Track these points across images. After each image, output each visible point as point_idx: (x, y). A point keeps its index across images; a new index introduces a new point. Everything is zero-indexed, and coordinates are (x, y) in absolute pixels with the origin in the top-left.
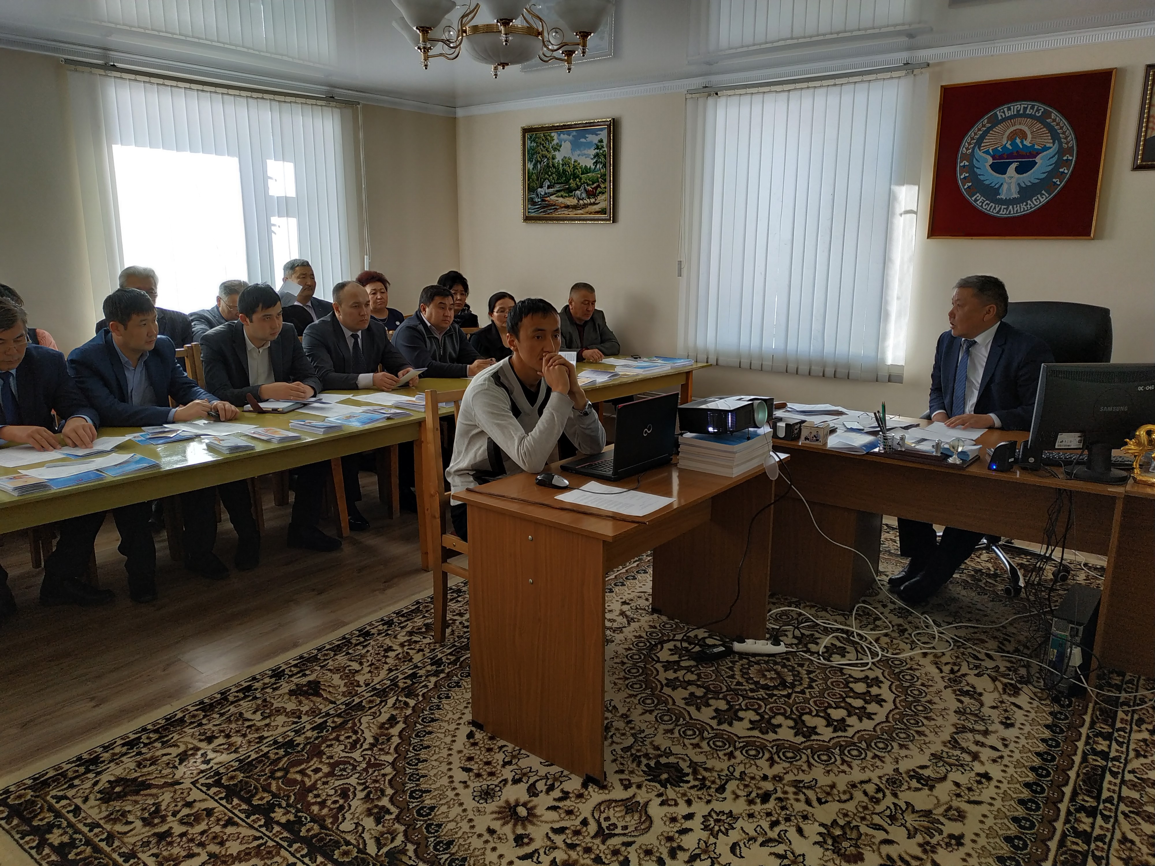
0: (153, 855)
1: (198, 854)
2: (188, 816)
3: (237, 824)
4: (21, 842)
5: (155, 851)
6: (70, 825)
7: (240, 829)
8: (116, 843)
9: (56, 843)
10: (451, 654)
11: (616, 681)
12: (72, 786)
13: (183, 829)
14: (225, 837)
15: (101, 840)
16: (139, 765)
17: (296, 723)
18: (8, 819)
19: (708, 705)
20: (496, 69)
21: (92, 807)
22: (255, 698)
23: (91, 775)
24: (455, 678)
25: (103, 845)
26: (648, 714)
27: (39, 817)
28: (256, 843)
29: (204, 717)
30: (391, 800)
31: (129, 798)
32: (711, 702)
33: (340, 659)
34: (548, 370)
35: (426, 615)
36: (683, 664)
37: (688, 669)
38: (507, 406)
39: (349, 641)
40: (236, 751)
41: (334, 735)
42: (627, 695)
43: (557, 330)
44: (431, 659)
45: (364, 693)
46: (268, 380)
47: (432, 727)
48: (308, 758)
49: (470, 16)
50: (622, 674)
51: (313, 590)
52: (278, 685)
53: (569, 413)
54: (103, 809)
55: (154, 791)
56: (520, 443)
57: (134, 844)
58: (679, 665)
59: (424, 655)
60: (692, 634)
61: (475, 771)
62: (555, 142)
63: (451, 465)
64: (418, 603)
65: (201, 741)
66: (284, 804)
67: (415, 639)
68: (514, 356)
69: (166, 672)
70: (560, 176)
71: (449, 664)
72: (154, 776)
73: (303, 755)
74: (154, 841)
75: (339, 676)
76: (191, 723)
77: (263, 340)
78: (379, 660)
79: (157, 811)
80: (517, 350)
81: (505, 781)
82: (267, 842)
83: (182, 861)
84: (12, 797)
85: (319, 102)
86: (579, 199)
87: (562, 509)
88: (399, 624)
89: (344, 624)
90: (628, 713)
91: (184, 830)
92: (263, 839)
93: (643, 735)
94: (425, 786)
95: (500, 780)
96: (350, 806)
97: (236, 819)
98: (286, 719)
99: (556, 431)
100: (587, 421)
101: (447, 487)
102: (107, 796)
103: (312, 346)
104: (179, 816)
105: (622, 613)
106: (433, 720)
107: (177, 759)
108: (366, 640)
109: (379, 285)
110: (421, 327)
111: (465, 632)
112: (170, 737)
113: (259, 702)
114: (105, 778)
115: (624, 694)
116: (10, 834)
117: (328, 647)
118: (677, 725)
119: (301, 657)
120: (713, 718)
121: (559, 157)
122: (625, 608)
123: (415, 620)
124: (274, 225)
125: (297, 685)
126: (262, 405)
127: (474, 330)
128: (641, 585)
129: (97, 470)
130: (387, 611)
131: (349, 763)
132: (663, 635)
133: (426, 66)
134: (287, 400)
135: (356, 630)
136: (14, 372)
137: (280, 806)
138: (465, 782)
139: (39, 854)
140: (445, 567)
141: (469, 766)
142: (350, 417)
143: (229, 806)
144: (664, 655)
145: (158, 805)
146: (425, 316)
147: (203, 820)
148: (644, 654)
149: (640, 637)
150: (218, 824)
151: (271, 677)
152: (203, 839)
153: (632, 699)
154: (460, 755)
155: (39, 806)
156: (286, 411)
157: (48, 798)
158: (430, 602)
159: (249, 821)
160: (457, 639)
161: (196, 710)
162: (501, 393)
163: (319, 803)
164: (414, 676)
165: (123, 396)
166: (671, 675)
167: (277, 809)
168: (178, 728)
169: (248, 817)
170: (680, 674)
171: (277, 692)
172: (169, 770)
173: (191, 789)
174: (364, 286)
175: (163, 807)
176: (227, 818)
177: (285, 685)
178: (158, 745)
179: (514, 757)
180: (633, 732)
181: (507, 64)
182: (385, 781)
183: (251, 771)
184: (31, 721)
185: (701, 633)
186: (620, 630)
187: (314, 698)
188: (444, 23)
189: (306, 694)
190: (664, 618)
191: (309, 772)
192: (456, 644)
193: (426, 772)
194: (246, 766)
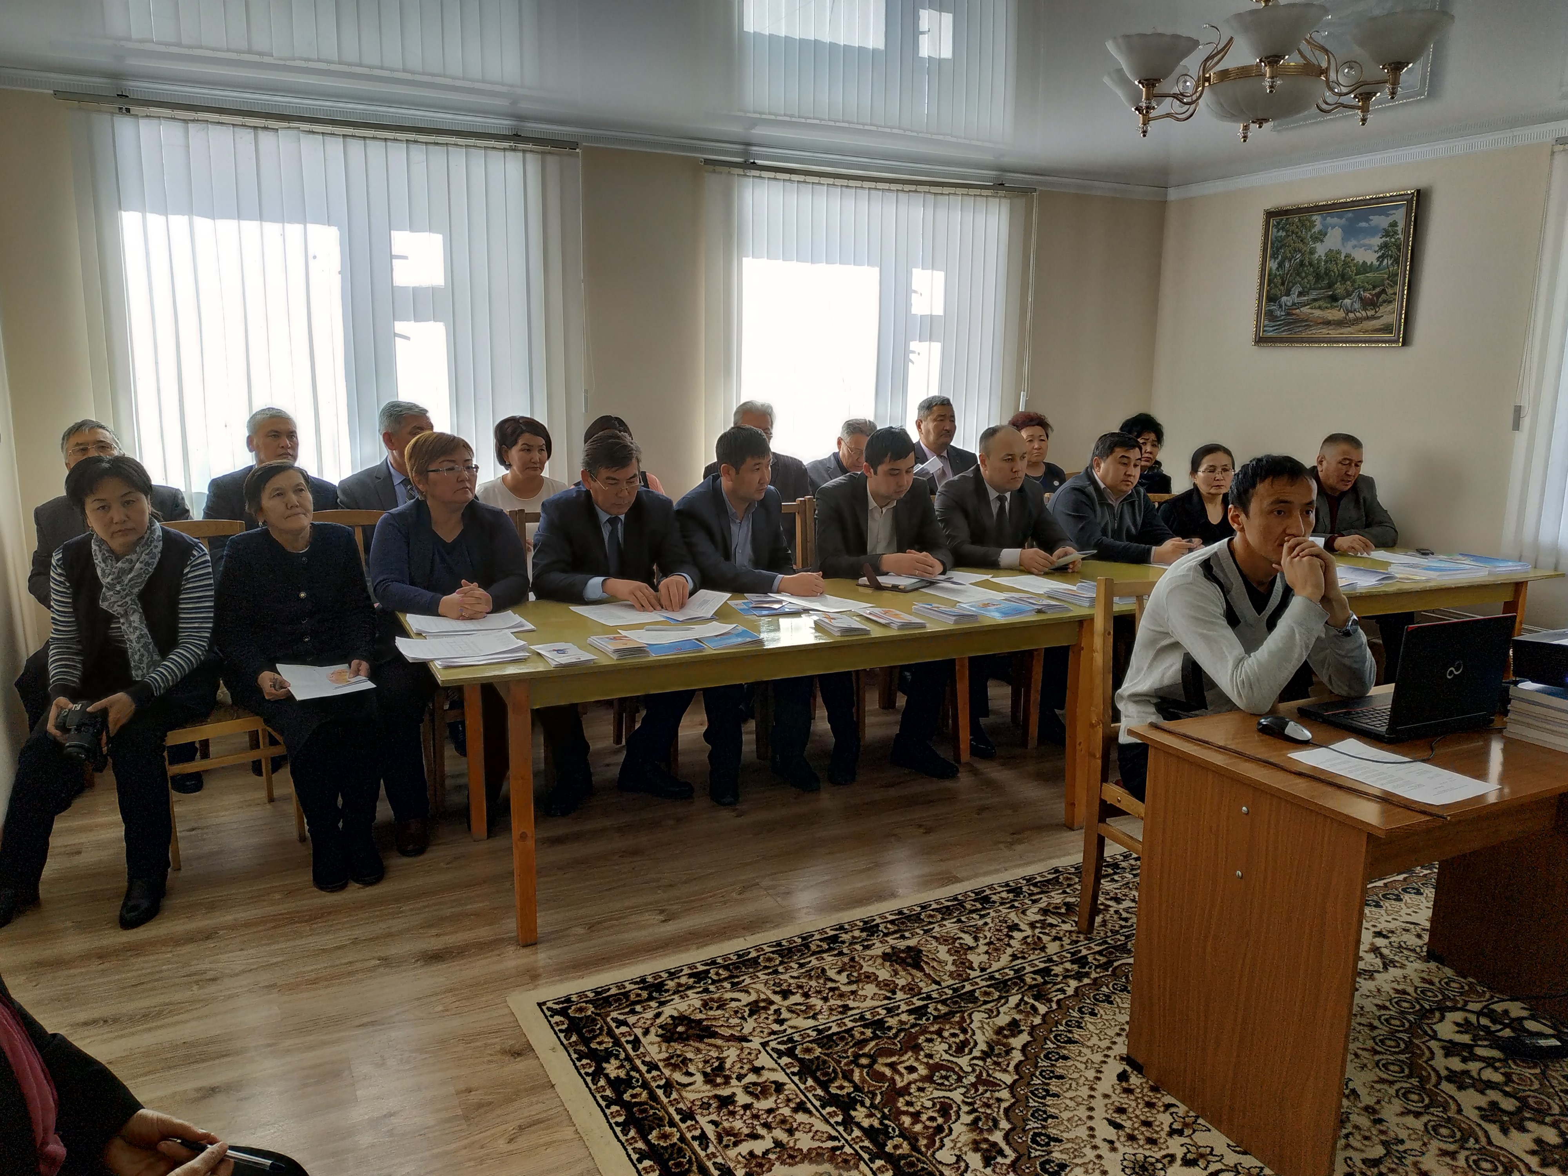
0: (712, 1122)
1: (763, 1137)
2: (755, 1084)
3: (809, 1112)
4: (578, 1064)
5: (714, 1117)
6: (628, 1058)
7: (812, 1120)
8: (674, 1095)
9: (612, 1075)
10: (1100, 953)
11: (1360, 1052)
12: (633, 1012)
13: (748, 1099)
14: (795, 1125)
15: (658, 1087)
16: (705, 1004)
17: (889, 998)
18: (568, 1032)
19: (1523, 1129)
20: (1246, 128)
21: (652, 1043)
22: (841, 954)
23: (653, 1004)
24: (1104, 989)
25: (660, 1092)
26: (1411, 1117)
27: (598, 1040)
28: (830, 1144)
29: (781, 963)
30: (1006, 1137)
31: (692, 1043)
32: (1530, 1125)
33: (949, 925)
34: (1291, 562)
35: (1068, 890)
36: (1479, 1051)
37: (1490, 1062)
38: (1219, 609)
39: (961, 904)
40: (814, 1017)
41: (936, 1027)
42: (1376, 1079)
43: (1311, 503)
44: (1073, 954)
45: (978, 980)
46: (889, 549)
47: (1069, 1050)
48: (901, 1049)
49: (1216, 59)
50: (1370, 1043)
51: (920, 826)
52: (870, 943)
53: (1319, 630)
54: (664, 1049)
55: (719, 1042)
56: (1236, 667)
57: (693, 1102)
58: (1471, 1053)
59: (1062, 946)
60: (1499, 1007)
61: (1127, 1130)
62: (1316, 229)
63: (1124, 686)
64: (1056, 871)
65: (775, 992)
66: (868, 1102)
67: (1050, 920)
68: (1237, 539)
69: (743, 896)
70: (1318, 277)
71: (1097, 967)
72: (721, 1023)
73: (894, 1044)
74: (714, 1105)
75: (946, 948)
76: (766, 968)
77: (886, 497)
78: (998, 939)
79: (721, 1067)
80: (1242, 530)
81: (1172, 1158)
82: (843, 1146)
83: (744, 1140)
84: (573, 1008)
85: (985, 192)
86: (1348, 312)
87: (1300, 774)
88: (1030, 895)
89: (957, 880)
90: (1377, 1107)
91: (749, 1102)
92: (839, 1141)
93: (1401, 1148)
94: (1054, 1131)
95: (1163, 1153)
96: (951, 1130)
97: (809, 1105)
98: (876, 990)
99: (1296, 656)
100: (1348, 644)
101: (1116, 716)
102: (669, 1035)
103: (947, 508)
104: (745, 1081)
105: (1375, 950)
106: (1070, 1041)
107: (747, 1009)
108: (984, 908)
109: (1038, 430)
110: (1091, 489)
111: (1122, 927)
112: (742, 978)
113: (846, 959)
114: (668, 1011)
115: (1370, 1076)
116: (568, 1051)
117: (934, 906)
118: (1462, 1147)
119: (900, 912)
120: (1533, 1153)
121: (1321, 250)
122: (1380, 942)
123: (1052, 894)
124: (913, 352)
125: (893, 948)
126: (881, 579)
127: (1166, 497)
128: (1409, 911)
129: (696, 639)
130: (1015, 874)
131: (954, 1071)
132: (1446, 998)
133: (1145, 133)
134: (911, 575)
135: (972, 891)
136: (622, 517)
137: (863, 1104)
138: (1111, 1142)
139: (594, 1084)
140: (1102, 829)
141: (1118, 1120)
142: (988, 605)
143: (802, 1087)
144: (1446, 1029)
145: (722, 1061)
146: (1097, 475)
147: (771, 1095)
148: (1409, 1021)
149: (1404, 992)
150: (787, 1105)
151: (862, 930)
152: (770, 1120)
153: (1386, 1087)
154: (1107, 1101)
155: (598, 1026)
156: (908, 589)
157: (609, 1019)
158: (1073, 874)
159: (824, 1112)
160: (1109, 934)
161: (773, 952)
162: (1213, 591)
163: (912, 1115)
164: (1045, 972)
165: (727, 554)
166: (1456, 1064)
167: (858, 1107)
168: (751, 970)
169: (823, 1107)
170: (1474, 1067)
171: (868, 952)
172: (737, 1021)
173: (760, 1052)
174: (1019, 430)
175: (728, 1066)
176: (798, 1100)
177: (878, 944)
178: (727, 985)
179: (1186, 1125)
180: (1383, 1138)
181: (1267, 120)
182: (999, 1107)
183: (830, 1047)
184: (599, 923)
185: (1516, 1009)
186: (1370, 974)
187: (914, 972)
188: (1178, 70)
189: (903, 962)
190: (1449, 972)
191: (901, 1068)
192: (1109, 940)
193: (1057, 1111)
194: (825, 1039)
